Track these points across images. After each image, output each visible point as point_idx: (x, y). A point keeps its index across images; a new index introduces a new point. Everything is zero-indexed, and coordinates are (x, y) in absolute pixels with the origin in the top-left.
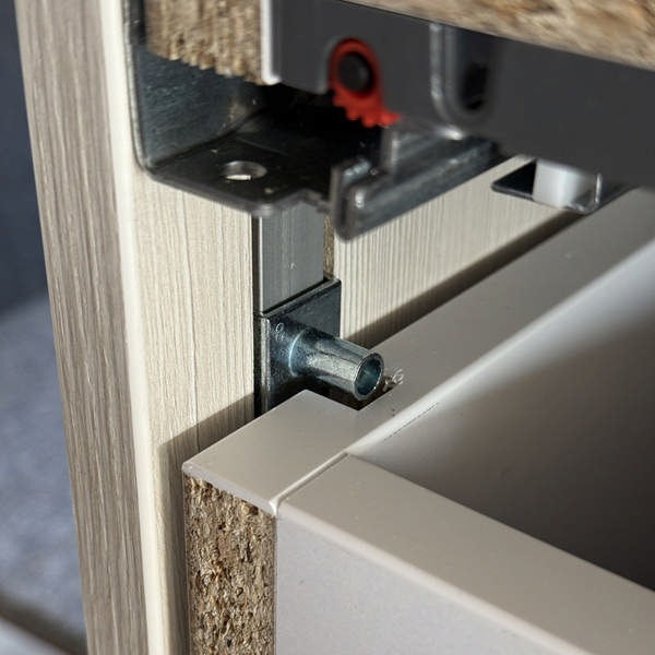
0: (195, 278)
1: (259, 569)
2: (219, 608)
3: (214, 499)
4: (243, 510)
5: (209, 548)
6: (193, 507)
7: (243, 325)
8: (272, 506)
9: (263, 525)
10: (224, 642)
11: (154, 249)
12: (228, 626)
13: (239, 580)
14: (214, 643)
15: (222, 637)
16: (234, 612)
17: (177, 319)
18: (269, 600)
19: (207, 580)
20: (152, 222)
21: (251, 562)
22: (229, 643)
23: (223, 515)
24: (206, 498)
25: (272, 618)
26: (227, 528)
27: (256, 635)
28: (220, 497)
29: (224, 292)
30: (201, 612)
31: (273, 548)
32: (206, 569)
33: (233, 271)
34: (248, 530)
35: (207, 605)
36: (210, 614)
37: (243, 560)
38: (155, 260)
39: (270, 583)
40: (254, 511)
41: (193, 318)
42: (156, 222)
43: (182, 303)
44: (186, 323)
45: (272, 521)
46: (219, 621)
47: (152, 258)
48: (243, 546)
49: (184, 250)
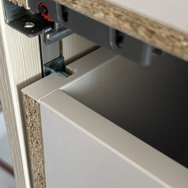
0: (23, 47)
1: (37, 115)
2: (31, 122)
3: (28, 98)
4: (33, 101)
5: (28, 109)
6: (24, 99)
7: (37, 57)
8: (39, 101)
9: (37, 105)
10: (33, 130)
11: (12, 40)
12: (33, 126)
13: (34, 116)
14: (31, 130)
15: (32, 129)
16: (34, 123)
17: (19, 56)
18: (40, 121)
19: (28, 116)
20: (11, 35)
21: (36, 113)
22: (34, 130)
23: (30, 102)
24: (26, 98)
25: (41, 126)
26: (31, 105)
27: (38, 129)
28: (29, 98)
29: (32, 50)
30: (28, 123)
31: (40, 110)
32: (28, 113)
33: (34, 45)
34: (35, 106)
35: (28, 121)
36: (29, 123)
37: (34, 112)
38: (12, 43)
39: (40, 118)
40: (35, 102)
41: (24, 56)
42: (12, 35)
43: (20, 53)
44: (22, 57)
45: (39, 104)
46: (31, 125)
47: (11, 42)
48: (34, 109)
49: (20, 40)
